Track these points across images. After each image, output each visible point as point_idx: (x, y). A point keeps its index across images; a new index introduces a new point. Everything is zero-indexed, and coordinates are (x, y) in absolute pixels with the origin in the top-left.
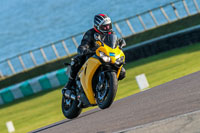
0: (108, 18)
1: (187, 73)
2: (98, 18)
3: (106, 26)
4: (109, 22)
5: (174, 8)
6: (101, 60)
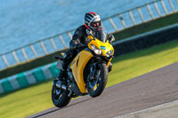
0: (98, 16)
1: (133, 76)
2: (88, 16)
3: (96, 23)
4: (99, 19)
5: (121, 19)
6: (93, 52)
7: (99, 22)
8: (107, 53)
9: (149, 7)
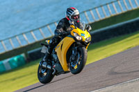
7: (78, 15)
8: (86, 39)
9: (86, 13)
